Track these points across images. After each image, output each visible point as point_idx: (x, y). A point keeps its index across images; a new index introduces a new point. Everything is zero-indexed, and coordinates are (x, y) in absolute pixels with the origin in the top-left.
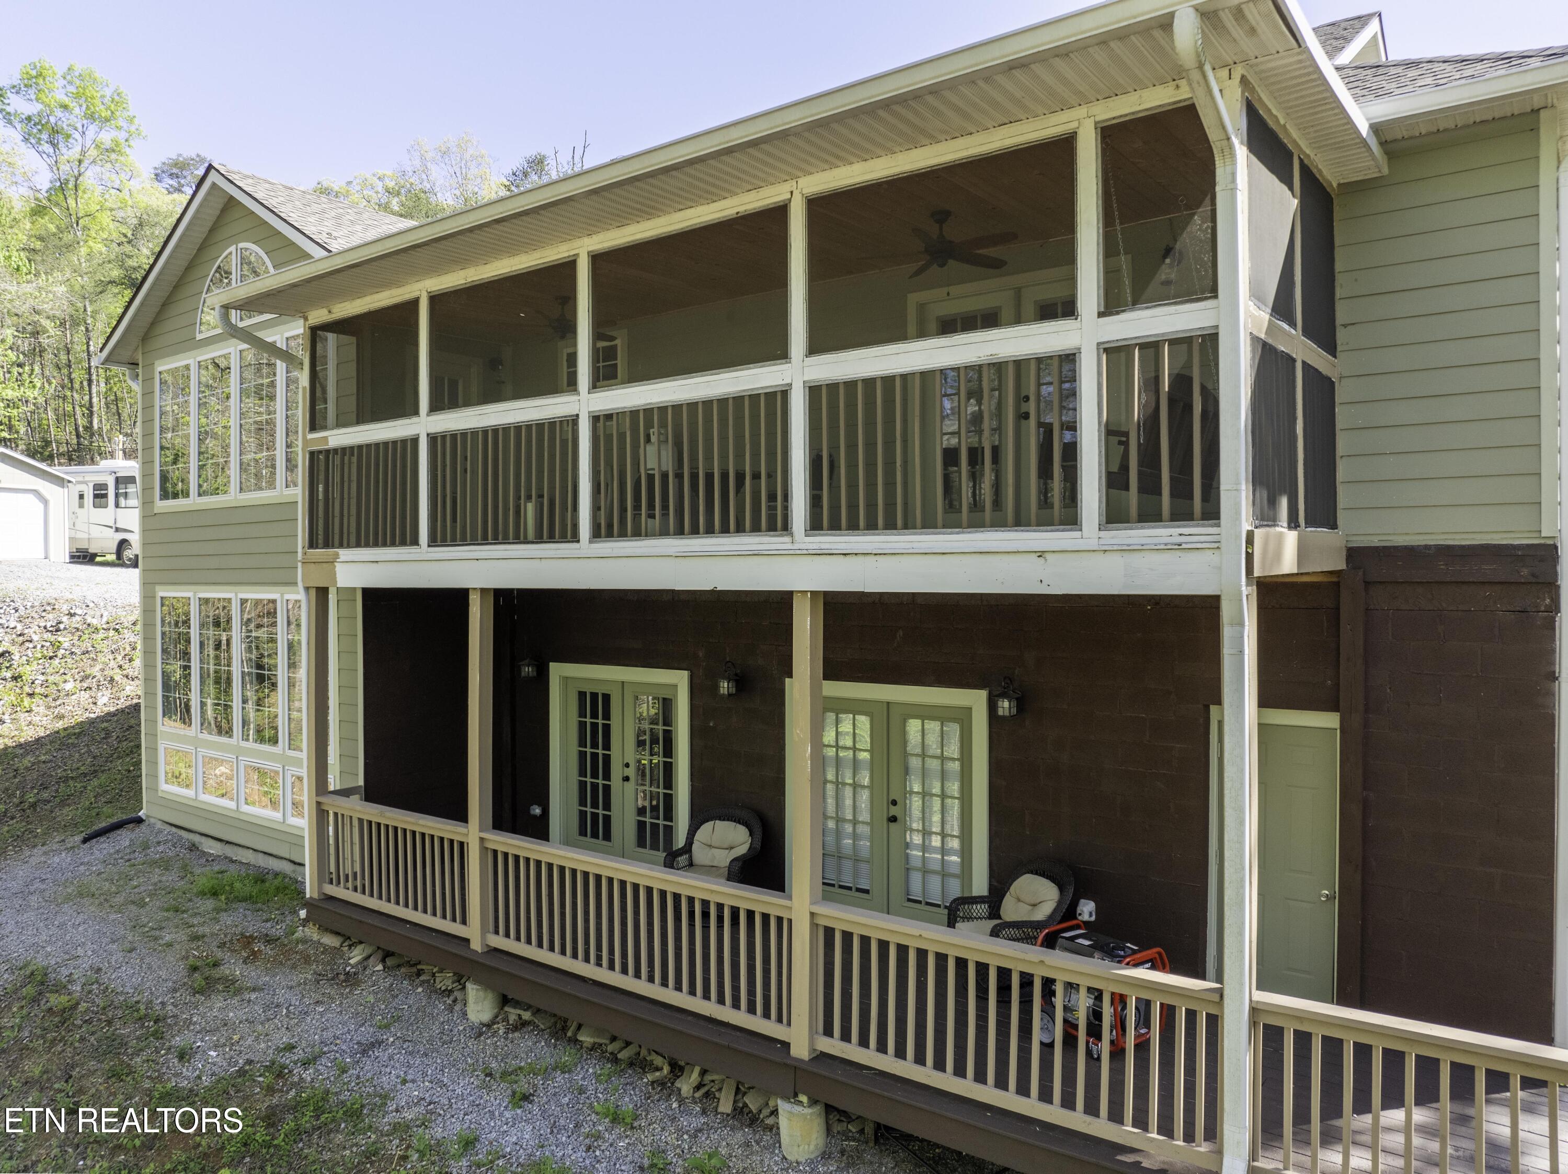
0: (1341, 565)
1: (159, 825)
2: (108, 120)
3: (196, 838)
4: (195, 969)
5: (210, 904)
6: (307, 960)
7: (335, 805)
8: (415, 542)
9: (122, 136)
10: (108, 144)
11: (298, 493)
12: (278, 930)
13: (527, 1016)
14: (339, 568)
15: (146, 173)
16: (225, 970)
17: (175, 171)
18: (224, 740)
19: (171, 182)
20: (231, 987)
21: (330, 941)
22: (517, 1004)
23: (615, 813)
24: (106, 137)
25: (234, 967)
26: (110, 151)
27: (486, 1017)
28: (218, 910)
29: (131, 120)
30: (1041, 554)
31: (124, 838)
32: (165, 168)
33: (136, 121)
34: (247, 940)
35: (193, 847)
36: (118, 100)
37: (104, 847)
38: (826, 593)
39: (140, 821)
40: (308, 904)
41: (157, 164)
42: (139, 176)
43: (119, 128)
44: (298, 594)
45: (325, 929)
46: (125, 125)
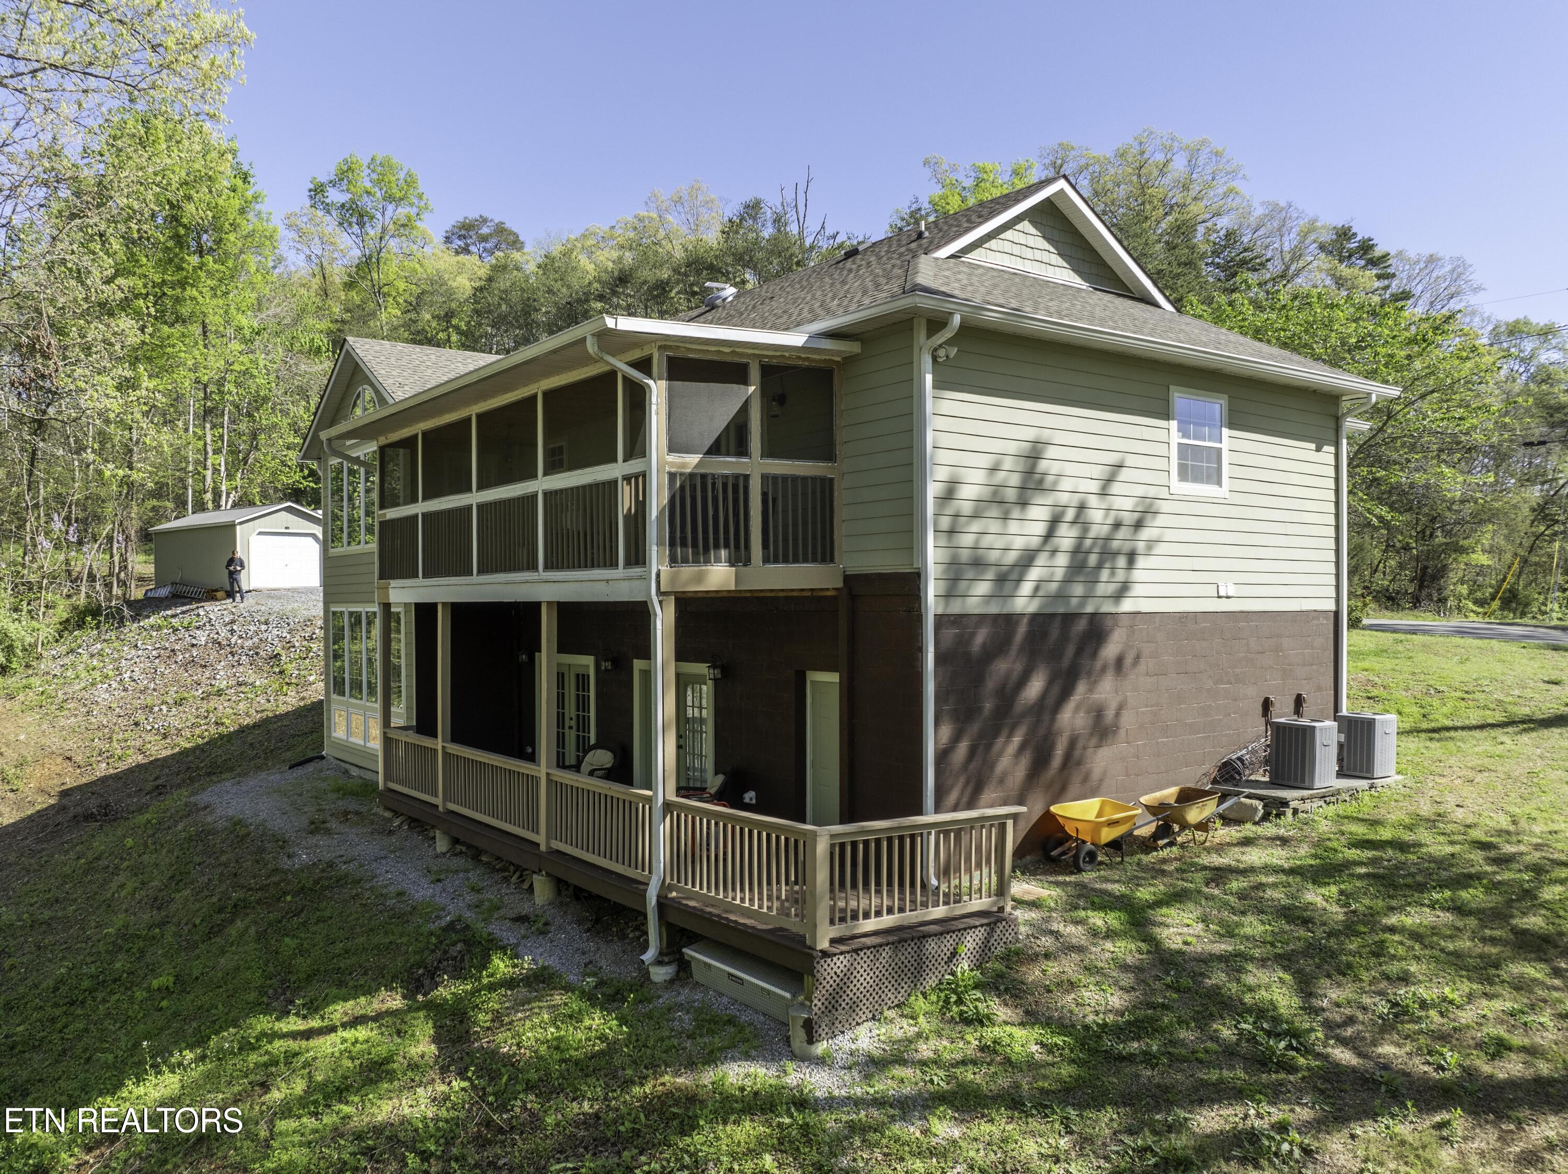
0: (840, 584)
1: (332, 760)
2: (401, 199)
3: (347, 766)
4: (312, 823)
5: (335, 796)
6: (372, 823)
7: (392, 735)
8: (417, 577)
9: (413, 211)
10: (403, 221)
11: (374, 546)
12: (364, 809)
13: (464, 849)
14: (391, 591)
15: (437, 238)
16: (328, 825)
17: (463, 232)
18: (341, 698)
19: (460, 243)
20: (328, 832)
21: (388, 814)
22: (463, 844)
23: (567, 751)
24: (403, 211)
25: (333, 824)
26: (405, 225)
27: (444, 849)
28: (338, 799)
29: (420, 197)
30: (607, 581)
31: (310, 768)
32: (456, 230)
33: (424, 197)
34: (346, 813)
35: (346, 772)
36: (410, 182)
37: (299, 771)
38: (559, 603)
39: (323, 758)
40: (381, 794)
41: (448, 227)
42: (431, 242)
43: (411, 205)
44: (375, 608)
45: (387, 808)
46: (415, 201)
